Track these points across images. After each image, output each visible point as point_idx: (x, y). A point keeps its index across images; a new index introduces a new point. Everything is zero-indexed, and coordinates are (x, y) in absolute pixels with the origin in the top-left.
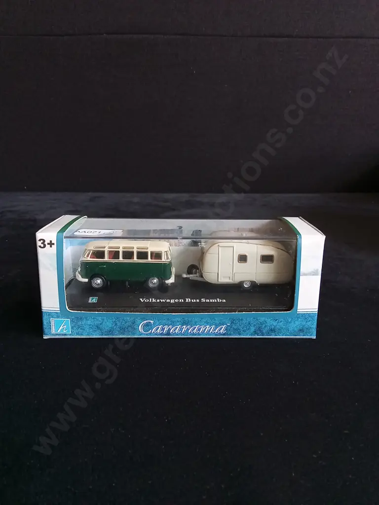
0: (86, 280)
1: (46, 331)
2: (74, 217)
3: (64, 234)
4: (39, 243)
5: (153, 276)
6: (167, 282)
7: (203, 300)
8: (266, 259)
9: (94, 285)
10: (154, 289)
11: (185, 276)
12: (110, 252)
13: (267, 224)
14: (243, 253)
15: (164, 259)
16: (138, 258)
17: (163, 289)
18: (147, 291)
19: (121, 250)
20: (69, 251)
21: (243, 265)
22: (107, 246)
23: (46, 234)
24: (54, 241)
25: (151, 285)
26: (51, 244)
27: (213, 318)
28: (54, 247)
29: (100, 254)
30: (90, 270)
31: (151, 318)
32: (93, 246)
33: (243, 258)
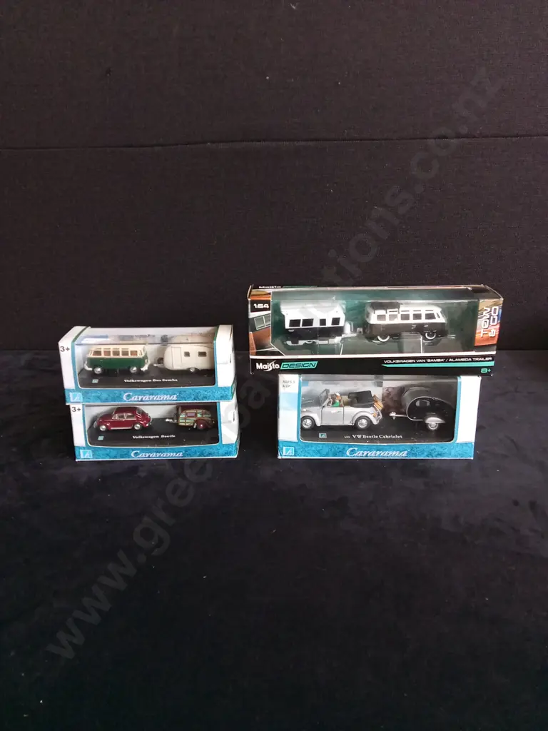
0: (91, 369)
1: (67, 400)
2: (84, 327)
3: (76, 343)
4: (61, 349)
5: (134, 366)
6: (142, 369)
7: (164, 380)
8: (202, 354)
9: (96, 372)
10: (134, 374)
11: (155, 365)
12: (105, 352)
13: (210, 331)
14: (187, 351)
15: (139, 356)
16: (123, 355)
17: (140, 374)
18: (129, 375)
19: (111, 350)
20: (79, 351)
21: (187, 358)
22: (103, 348)
23: (65, 343)
24: (70, 347)
25: (132, 371)
26: (68, 349)
27: (167, 390)
28: (70, 351)
29: (98, 353)
30: (93, 363)
31: (130, 391)
32: (95, 348)
33: (187, 354)
